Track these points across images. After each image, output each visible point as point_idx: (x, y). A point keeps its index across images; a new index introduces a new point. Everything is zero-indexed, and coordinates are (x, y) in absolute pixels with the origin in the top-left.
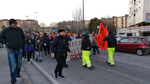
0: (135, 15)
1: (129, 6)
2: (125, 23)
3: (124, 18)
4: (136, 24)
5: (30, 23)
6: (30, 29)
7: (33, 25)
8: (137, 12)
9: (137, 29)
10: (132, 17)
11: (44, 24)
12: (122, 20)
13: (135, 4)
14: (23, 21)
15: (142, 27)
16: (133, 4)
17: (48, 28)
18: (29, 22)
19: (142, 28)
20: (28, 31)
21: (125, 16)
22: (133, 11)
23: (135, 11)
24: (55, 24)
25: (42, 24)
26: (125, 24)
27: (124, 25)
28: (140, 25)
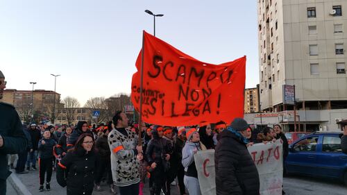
0: (270, 86)
1: (260, 68)
2: (257, 102)
3: (255, 92)
4: (275, 107)
5: (41, 99)
6: (37, 114)
7: (46, 102)
8: (274, 81)
9: (276, 116)
10: (266, 91)
11: (74, 101)
12: (251, 96)
13: (269, 64)
14: (24, 93)
15: (286, 113)
16: (266, 65)
17: (84, 110)
18: (39, 96)
19: (284, 114)
20: (32, 116)
21: (256, 87)
22: (266, 78)
23: (270, 78)
24: (100, 102)
25: (68, 100)
26: (257, 105)
27: (256, 108)
28: (281, 107)
